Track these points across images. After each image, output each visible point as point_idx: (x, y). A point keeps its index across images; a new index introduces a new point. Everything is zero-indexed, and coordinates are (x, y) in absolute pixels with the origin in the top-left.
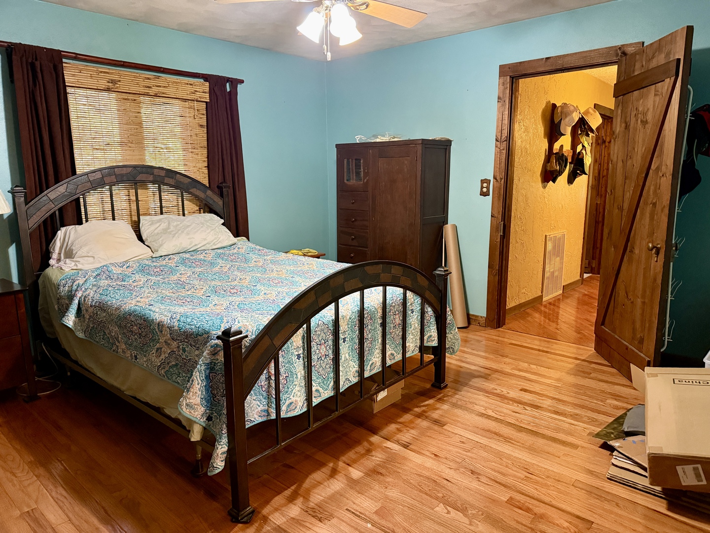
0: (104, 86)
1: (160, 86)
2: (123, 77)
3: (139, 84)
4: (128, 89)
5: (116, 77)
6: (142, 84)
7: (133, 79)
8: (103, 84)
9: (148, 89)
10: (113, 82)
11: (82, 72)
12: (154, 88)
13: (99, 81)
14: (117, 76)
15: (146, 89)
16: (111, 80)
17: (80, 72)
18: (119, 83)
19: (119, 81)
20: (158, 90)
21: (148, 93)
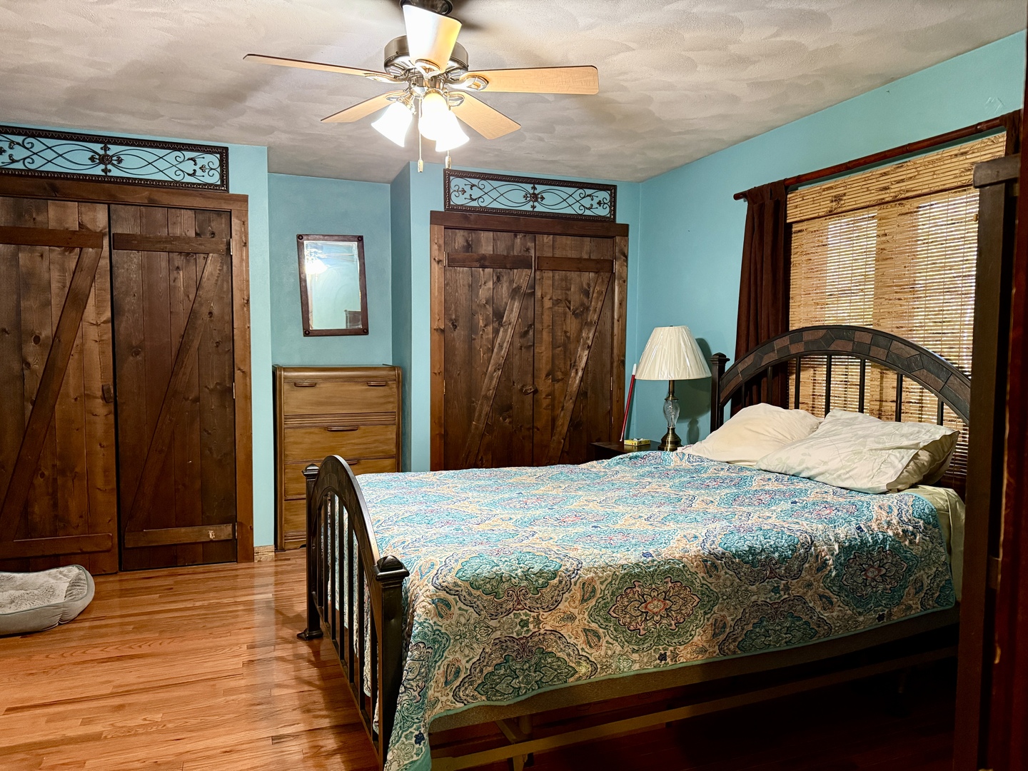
0: (826, 209)
1: (903, 181)
2: (849, 187)
3: (870, 188)
4: (854, 203)
5: (840, 191)
6: (874, 188)
7: (864, 183)
8: (826, 205)
9: (883, 192)
10: (838, 199)
11: (805, 198)
12: (892, 187)
13: (822, 203)
14: (842, 188)
15: (880, 193)
16: (835, 197)
17: (803, 200)
18: (845, 198)
19: (845, 194)
20: (899, 189)
21: (883, 199)
